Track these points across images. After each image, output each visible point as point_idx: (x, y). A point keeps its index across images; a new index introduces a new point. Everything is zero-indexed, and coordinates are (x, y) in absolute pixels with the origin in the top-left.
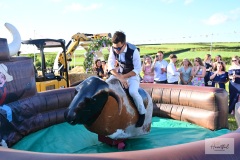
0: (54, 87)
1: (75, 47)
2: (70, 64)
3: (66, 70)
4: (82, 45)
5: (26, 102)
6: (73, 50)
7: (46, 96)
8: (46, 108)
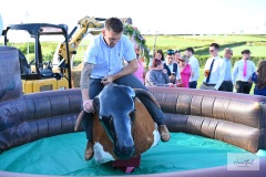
0: (51, 87)
1: (82, 36)
2: (74, 58)
3: (68, 66)
4: (92, 33)
5: (8, 106)
6: (78, 40)
7: (35, 99)
8: (33, 116)
